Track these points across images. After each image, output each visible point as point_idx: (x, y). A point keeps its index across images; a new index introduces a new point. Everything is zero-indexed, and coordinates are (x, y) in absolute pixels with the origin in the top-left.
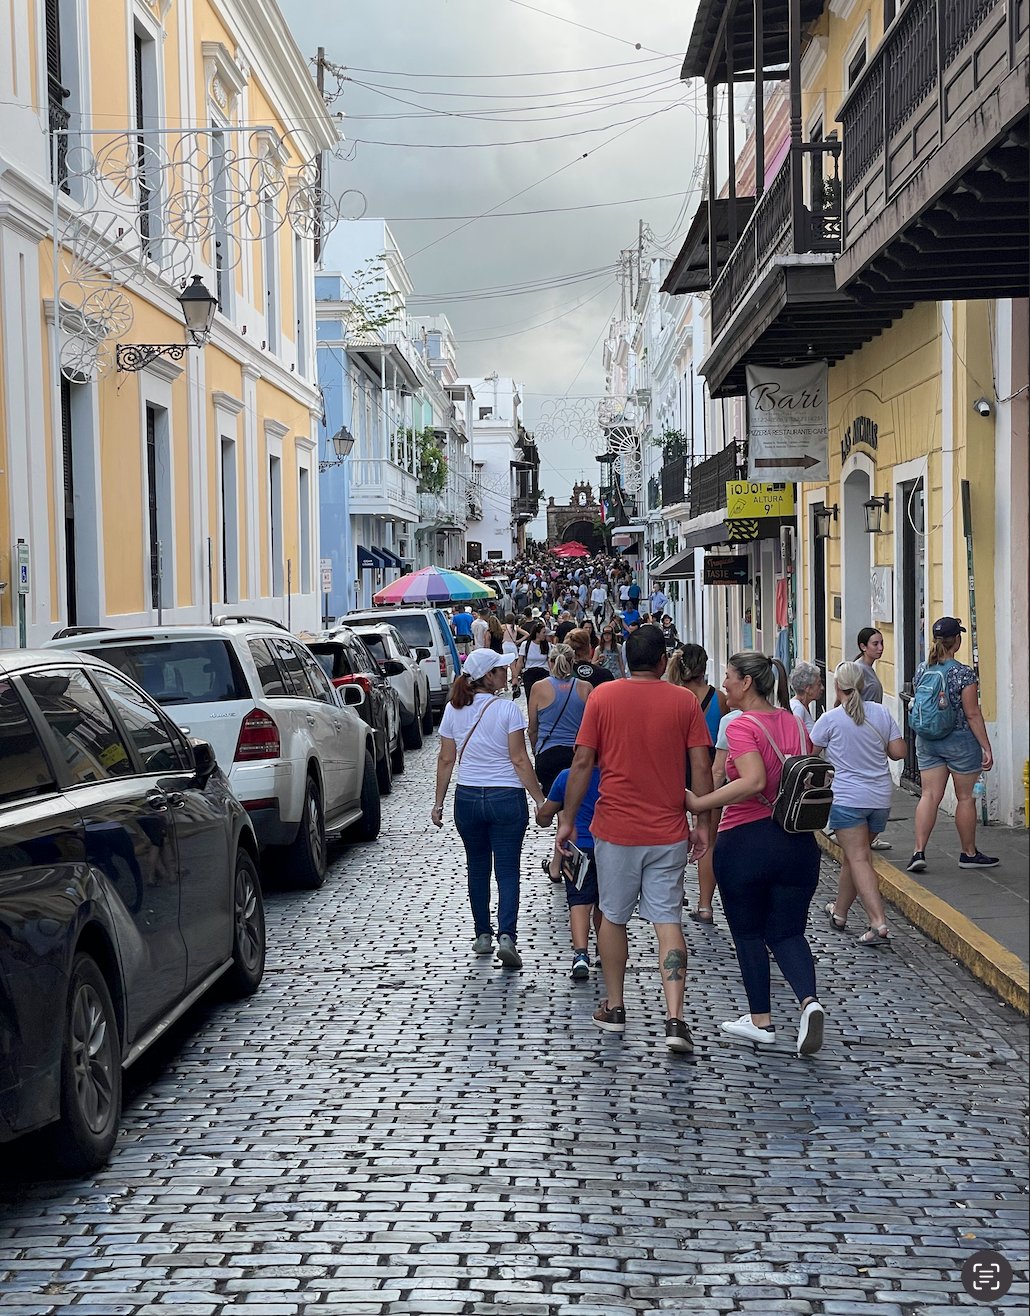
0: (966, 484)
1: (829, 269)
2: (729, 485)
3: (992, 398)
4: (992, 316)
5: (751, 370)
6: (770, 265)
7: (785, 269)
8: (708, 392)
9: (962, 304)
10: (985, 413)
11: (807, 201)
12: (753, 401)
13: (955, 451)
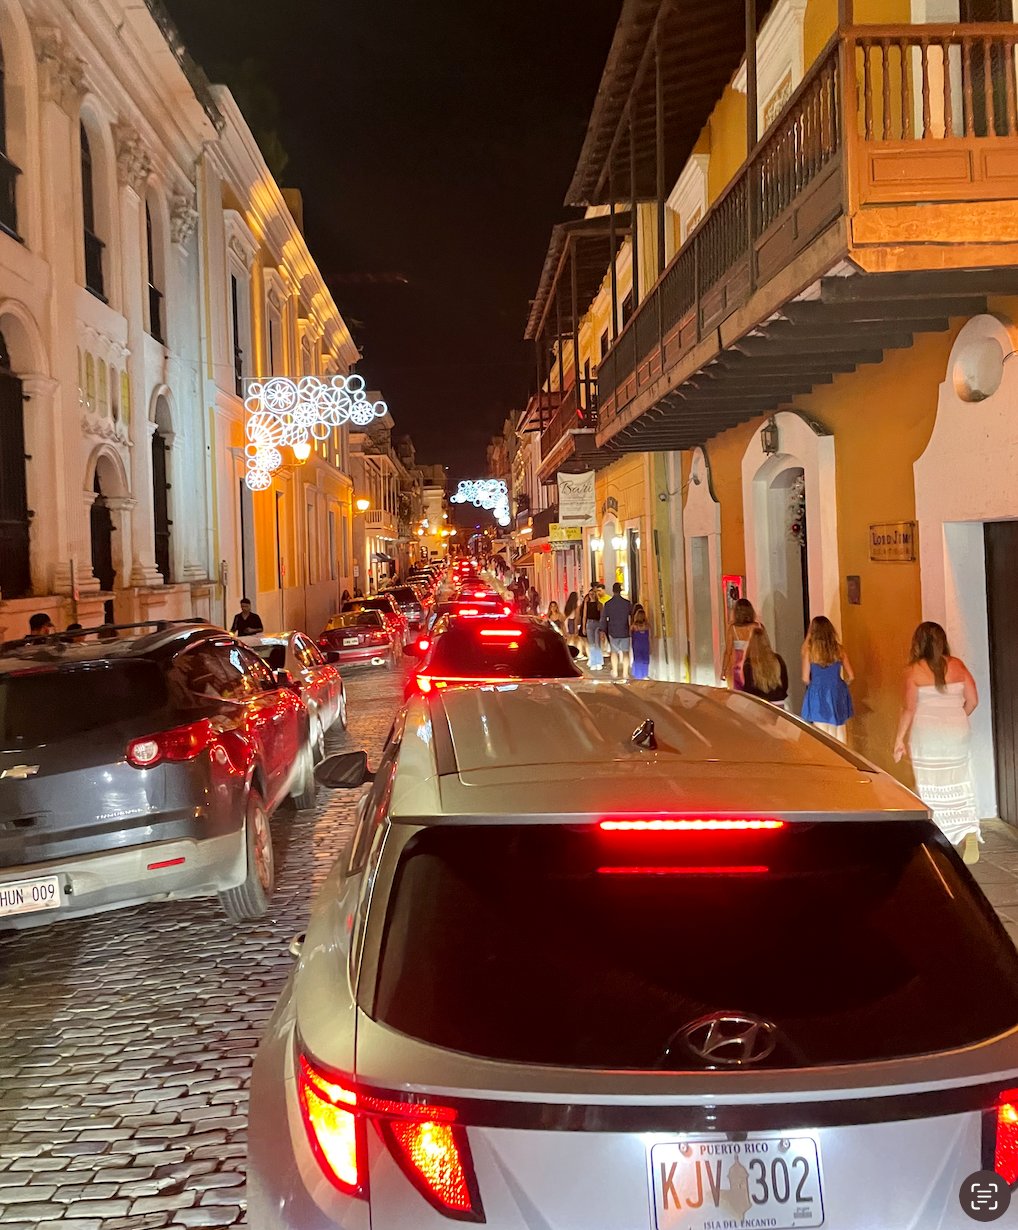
0: (656, 531)
1: (592, 436)
2: (551, 525)
3: (666, 493)
4: (665, 460)
5: (559, 474)
6: (568, 433)
7: (575, 435)
8: (540, 484)
9: (652, 453)
10: (663, 500)
11: (584, 406)
12: (561, 490)
13: (652, 516)
